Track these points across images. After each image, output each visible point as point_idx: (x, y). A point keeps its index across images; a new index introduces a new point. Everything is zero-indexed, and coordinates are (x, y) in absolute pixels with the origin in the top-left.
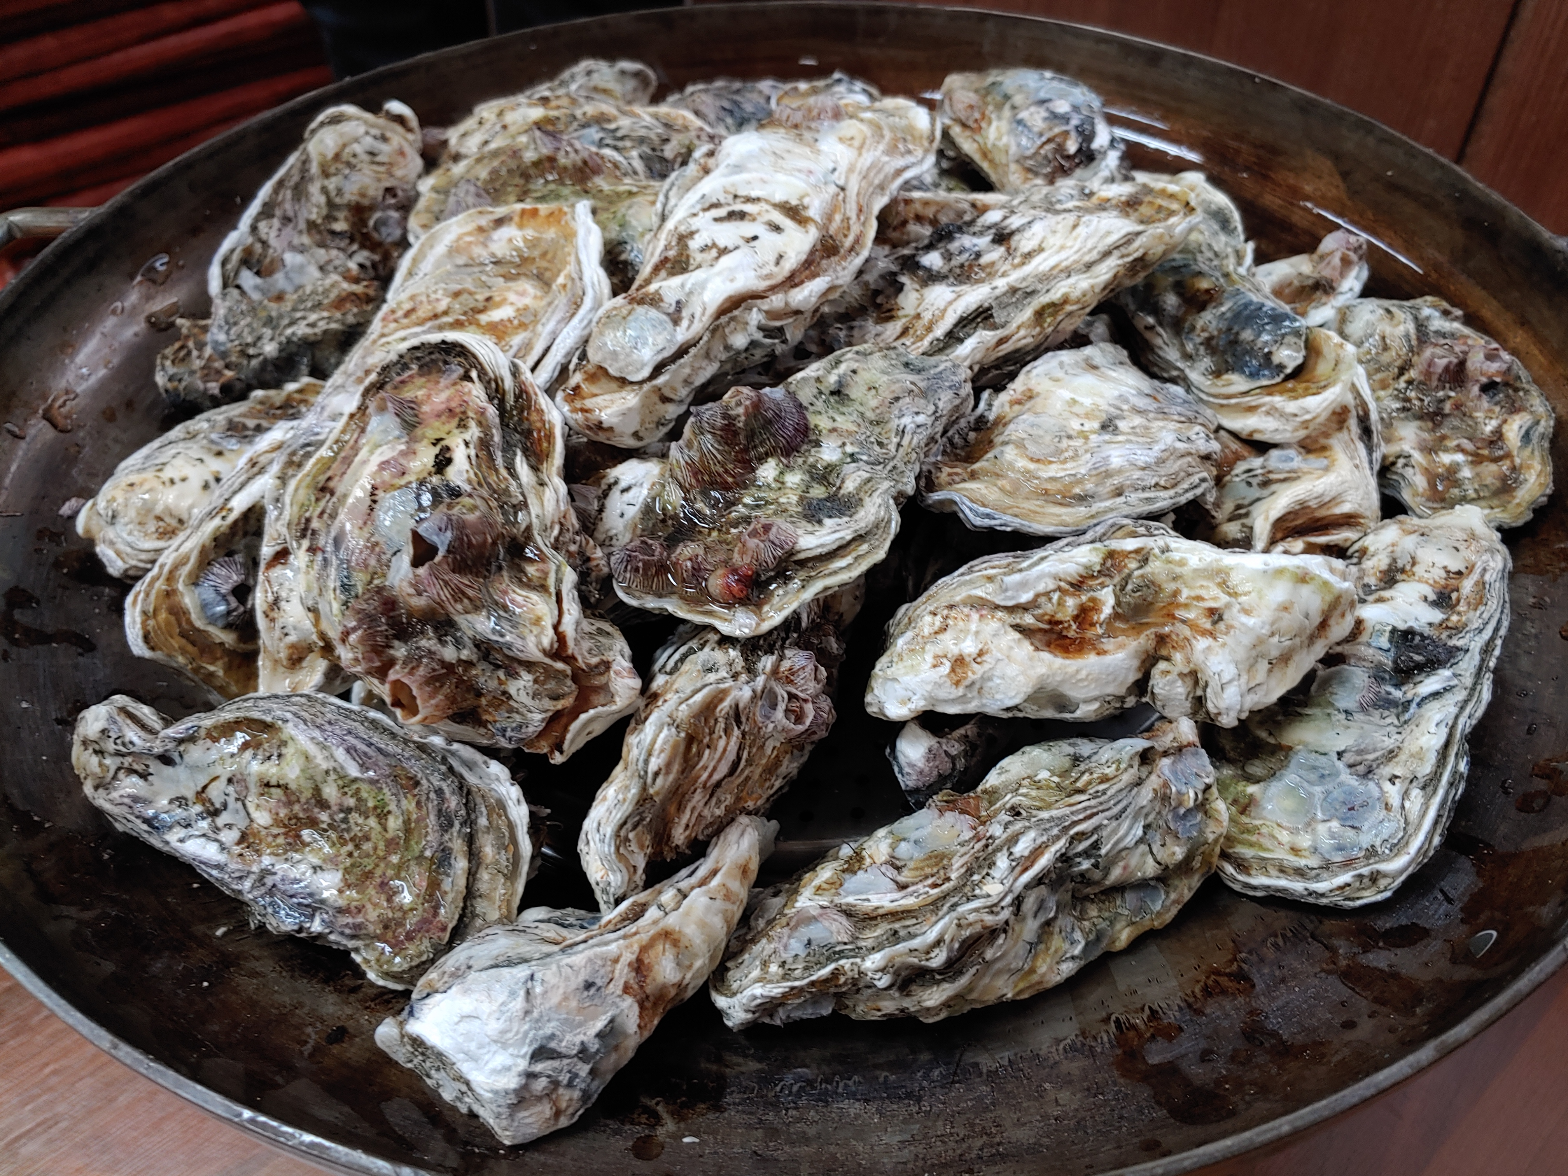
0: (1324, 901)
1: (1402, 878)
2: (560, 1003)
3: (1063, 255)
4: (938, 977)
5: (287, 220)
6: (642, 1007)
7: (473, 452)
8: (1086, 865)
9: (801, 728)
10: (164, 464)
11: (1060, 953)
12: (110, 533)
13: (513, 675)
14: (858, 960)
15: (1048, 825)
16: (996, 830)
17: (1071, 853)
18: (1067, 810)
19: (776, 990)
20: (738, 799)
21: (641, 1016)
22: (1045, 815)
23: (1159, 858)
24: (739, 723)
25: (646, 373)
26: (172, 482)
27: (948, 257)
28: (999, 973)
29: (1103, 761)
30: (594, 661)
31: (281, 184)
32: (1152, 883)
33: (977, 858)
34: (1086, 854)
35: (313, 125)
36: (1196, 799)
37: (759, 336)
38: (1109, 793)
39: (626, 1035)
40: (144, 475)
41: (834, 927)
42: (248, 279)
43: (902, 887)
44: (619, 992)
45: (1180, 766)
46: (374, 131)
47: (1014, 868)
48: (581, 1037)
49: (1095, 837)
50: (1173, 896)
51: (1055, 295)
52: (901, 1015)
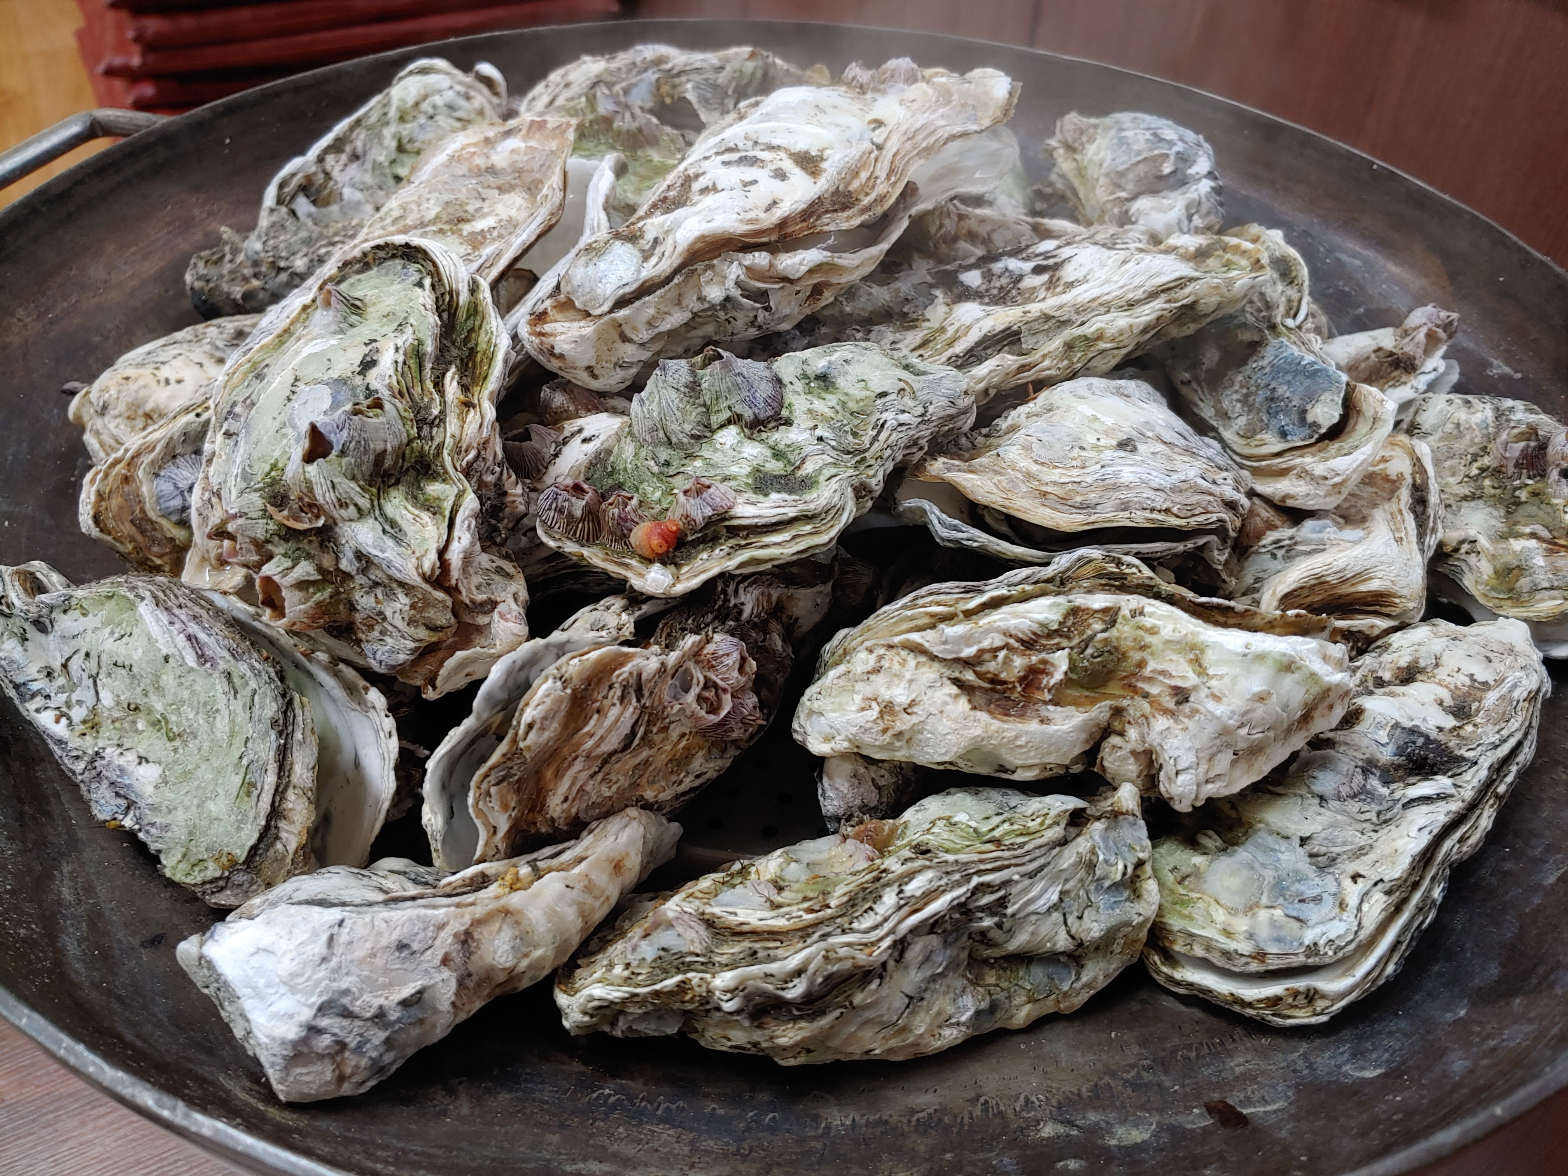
0: (1250, 1012)
1: (1343, 1003)
2: (364, 958)
3: (1106, 289)
4: (796, 1013)
5: (355, 157)
6: (461, 984)
7: (401, 359)
8: (988, 922)
9: (713, 719)
10: (163, 363)
11: (944, 1017)
12: (98, 423)
13: (390, 595)
14: (708, 976)
15: (950, 869)
16: (893, 865)
17: (972, 906)
18: (976, 857)
19: (615, 994)
20: (635, 785)
21: (457, 994)
22: (950, 858)
23: (1073, 931)
24: (639, 696)
25: (606, 308)
26: (167, 382)
27: (988, 276)
28: (868, 1022)
29: (1029, 813)
30: (480, 597)
31: (358, 122)
32: (1063, 959)
33: (865, 889)
34: (989, 909)
35: (402, 74)
36: (1124, 874)
37: (736, 293)
38: (1026, 848)
39: (436, 1011)
40: (141, 371)
41: (690, 934)
42: (303, 205)
43: (775, 906)
44: (437, 962)
45: (1113, 834)
46: (458, 88)
47: (900, 907)
48: (381, 1001)
49: (1002, 893)
50: (1084, 979)
51: (1088, 330)
52: (753, 1051)
